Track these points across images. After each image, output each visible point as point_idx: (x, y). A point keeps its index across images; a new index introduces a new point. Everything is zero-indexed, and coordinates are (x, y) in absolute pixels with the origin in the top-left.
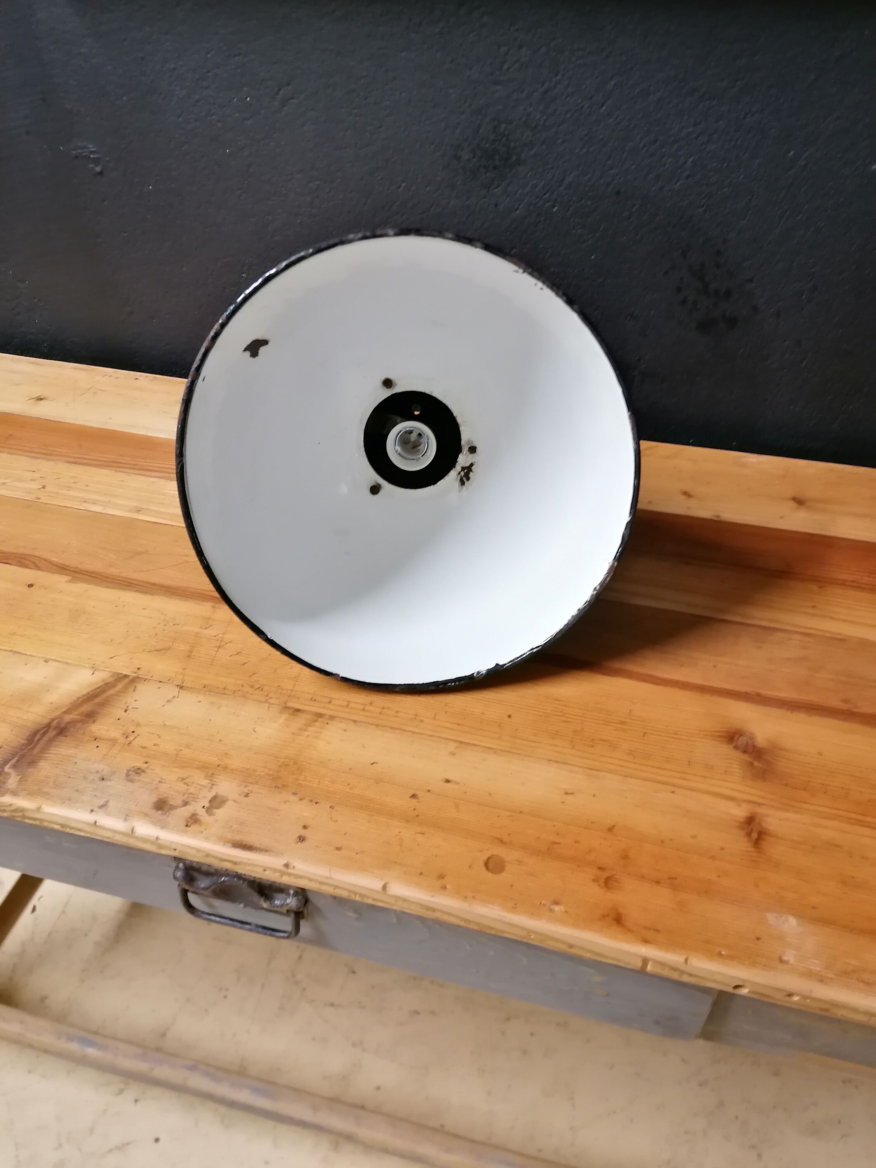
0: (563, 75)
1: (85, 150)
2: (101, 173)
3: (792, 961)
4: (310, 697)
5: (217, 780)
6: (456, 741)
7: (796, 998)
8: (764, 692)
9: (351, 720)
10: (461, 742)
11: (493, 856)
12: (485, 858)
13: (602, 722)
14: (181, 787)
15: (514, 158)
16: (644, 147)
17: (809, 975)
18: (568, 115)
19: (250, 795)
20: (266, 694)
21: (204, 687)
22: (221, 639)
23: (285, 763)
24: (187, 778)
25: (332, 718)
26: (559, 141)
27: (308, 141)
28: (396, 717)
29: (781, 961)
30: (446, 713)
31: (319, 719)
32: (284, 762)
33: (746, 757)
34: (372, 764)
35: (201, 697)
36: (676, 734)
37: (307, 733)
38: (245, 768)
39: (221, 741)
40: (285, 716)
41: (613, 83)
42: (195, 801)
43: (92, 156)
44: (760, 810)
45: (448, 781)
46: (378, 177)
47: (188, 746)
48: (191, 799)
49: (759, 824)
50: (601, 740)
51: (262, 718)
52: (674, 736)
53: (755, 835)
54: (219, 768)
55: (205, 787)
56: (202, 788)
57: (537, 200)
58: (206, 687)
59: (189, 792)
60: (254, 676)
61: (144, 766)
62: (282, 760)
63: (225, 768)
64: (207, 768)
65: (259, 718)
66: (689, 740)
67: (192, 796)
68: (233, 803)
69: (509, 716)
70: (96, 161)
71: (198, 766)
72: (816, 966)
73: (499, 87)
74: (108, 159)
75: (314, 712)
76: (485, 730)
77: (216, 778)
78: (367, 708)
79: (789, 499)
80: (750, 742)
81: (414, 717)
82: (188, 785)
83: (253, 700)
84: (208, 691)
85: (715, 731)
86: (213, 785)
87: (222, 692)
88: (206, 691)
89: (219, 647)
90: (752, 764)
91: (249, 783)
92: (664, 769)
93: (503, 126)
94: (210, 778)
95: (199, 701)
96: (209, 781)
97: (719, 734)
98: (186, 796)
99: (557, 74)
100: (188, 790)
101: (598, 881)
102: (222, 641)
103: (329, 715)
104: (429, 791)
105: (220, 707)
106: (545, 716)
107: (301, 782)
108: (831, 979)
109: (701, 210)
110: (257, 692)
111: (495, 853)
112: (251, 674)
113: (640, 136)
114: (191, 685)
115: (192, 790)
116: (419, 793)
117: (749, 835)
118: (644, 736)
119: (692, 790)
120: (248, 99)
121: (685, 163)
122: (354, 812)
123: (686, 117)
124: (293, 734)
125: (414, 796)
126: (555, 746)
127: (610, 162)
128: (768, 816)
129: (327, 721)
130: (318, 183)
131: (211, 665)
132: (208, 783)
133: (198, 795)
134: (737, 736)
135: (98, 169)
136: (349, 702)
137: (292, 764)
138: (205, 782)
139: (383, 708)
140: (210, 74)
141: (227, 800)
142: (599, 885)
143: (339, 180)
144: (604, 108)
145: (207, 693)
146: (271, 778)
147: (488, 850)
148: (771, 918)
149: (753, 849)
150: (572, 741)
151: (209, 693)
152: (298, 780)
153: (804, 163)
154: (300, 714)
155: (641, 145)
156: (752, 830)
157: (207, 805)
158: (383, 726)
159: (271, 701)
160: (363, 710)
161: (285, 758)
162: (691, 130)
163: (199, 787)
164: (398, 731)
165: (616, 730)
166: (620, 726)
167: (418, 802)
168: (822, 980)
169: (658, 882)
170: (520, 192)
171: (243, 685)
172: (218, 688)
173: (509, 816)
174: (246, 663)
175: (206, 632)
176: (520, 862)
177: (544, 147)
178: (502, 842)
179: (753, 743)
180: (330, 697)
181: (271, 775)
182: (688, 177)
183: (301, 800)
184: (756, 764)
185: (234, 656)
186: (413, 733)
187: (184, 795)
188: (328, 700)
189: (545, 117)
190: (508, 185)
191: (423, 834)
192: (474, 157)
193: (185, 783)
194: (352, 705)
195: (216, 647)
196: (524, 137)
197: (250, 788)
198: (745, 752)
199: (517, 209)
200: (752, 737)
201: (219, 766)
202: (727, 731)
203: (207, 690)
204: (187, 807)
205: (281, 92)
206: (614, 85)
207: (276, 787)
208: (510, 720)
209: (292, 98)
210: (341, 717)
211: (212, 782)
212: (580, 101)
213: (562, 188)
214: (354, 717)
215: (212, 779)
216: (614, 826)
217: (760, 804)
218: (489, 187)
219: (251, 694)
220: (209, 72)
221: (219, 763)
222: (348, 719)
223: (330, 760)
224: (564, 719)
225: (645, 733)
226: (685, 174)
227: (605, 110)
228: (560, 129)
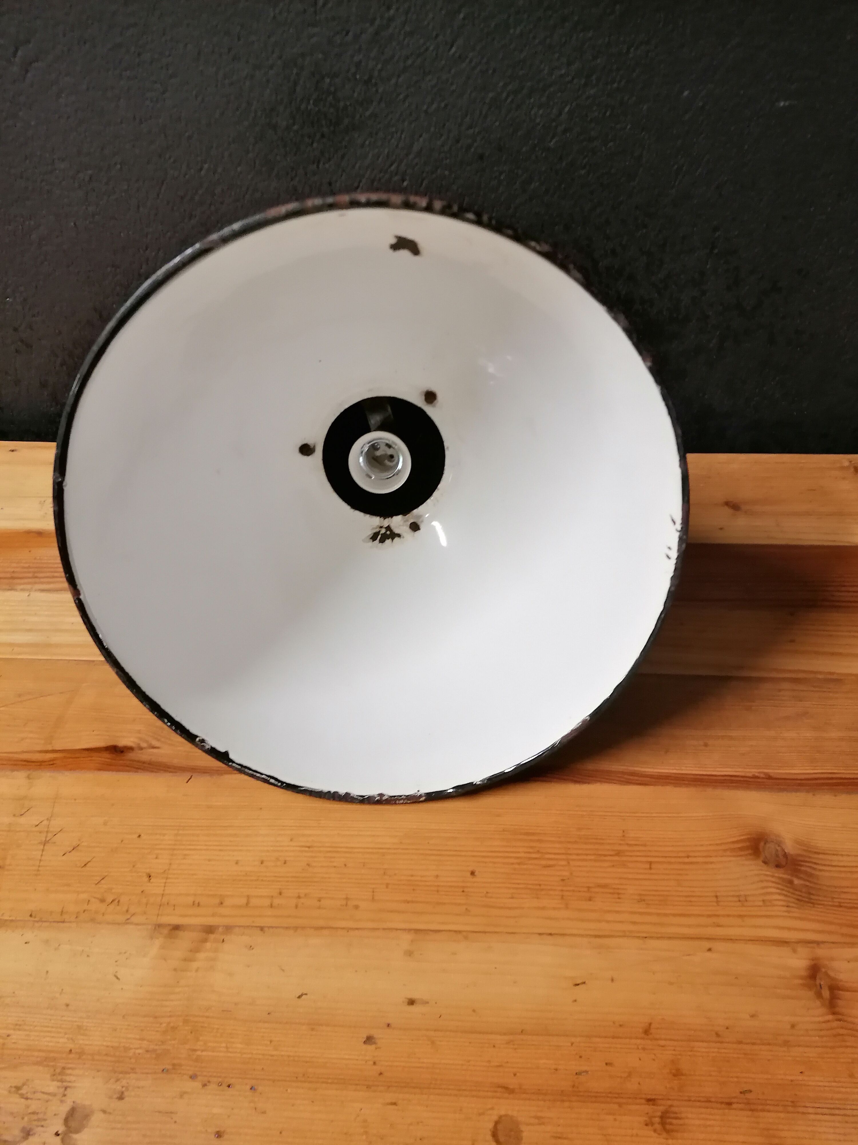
0: (397, 9)
4: (190, 899)
5: (72, 1078)
6: (409, 931)
8: (774, 771)
9: (257, 927)
10: (417, 931)
11: (500, 1117)
12: (491, 1125)
13: (592, 857)
14: (16, 1103)
15: (346, 121)
16: (508, 96)
18: (409, 62)
19: (126, 1094)
20: (125, 909)
21: (31, 916)
22: (46, 830)
23: (172, 1025)
24: (24, 1084)
25: (228, 929)
26: (401, 97)
27: (68, 118)
28: (319, 908)
30: (387, 887)
31: (210, 935)
32: (169, 1023)
33: (780, 874)
34: (299, 997)
35: (29, 935)
36: (688, 857)
37: (195, 965)
38: (112, 1047)
39: (67, 1005)
40: (158, 942)
41: (462, 16)
42: (42, 1126)
44: (821, 952)
45: (411, 1002)
46: (170, 158)
47: (18, 1027)
48: (35, 1123)
49: (827, 974)
50: (599, 886)
51: (125, 953)
52: (686, 860)
53: (826, 994)
54: (72, 1056)
55: (54, 1095)
56: (50, 1098)
57: (382, 174)
58: (33, 915)
59: (30, 1111)
60: (103, 882)
62: (168, 1020)
63: (81, 1054)
64: (54, 1059)
65: (120, 953)
66: (706, 863)
67: (35, 1117)
68: (102, 1115)
69: (473, 873)
71: (39, 1059)
73: (316, 30)
75: (201, 925)
76: (444, 904)
77: (70, 1075)
78: (276, 902)
80: (779, 848)
81: (344, 902)
82: (27, 1099)
83: (108, 923)
84: (37, 922)
85: (733, 842)
86: (66, 1088)
88: (34, 921)
89: (45, 843)
90: (791, 882)
91: (121, 1073)
92: (689, 915)
93: (327, 80)
94: (59, 1078)
95: (25, 942)
96: (59, 1084)
97: (740, 845)
98: (26, 1119)
99: (389, 8)
100: (28, 1107)
101: (652, 1124)
102: (47, 832)
103: (224, 926)
104: (388, 1025)
105: (59, 945)
106: (519, 864)
107: (199, 1053)
109: (583, 172)
110: (112, 907)
111: (503, 1113)
112: (99, 878)
113: (501, 84)
114: (10, 917)
115: (34, 1106)
116: (376, 1033)
117: (819, 995)
118: (650, 868)
119: (732, 940)
121: (560, 114)
122: (287, 1090)
123: (557, 55)
124: (175, 970)
125: (369, 1040)
126: (543, 908)
127: (468, 119)
128: (832, 959)
129: (222, 937)
130: (90, 172)
131: (36, 875)
132: (58, 1087)
133: (45, 1113)
134: (762, 844)
136: (248, 897)
137: (181, 1024)
138: (52, 1087)
139: (299, 897)
141: (92, 1112)
142: (655, 1130)
143: (119, 166)
144: (454, 50)
145: (36, 924)
146: (154, 1056)
147: (492, 1109)
150: (562, 896)
151: (40, 924)
152: (195, 1050)
153: (701, 104)
154: (180, 933)
155: (504, 95)
156: (821, 987)
157: (61, 1129)
158: (303, 928)
159: (134, 919)
160: (271, 906)
161: (170, 1016)
162: (563, 72)
163: (46, 1097)
164: (326, 932)
165: (613, 866)
166: (616, 858)
167: (376, 1048)
169: (730, 1104)
170: (358, 165)
171: (89, 901)
172: (51, 913)
173: (508, 1043)
174: (89, 861)
175: (22, 820)
176: (541, 1121)
177: (383, 105)
178: (508, 1090)
179: (783, 850)
180: (221, 895)
181: (154, 1051)
182: (565, 131)
183: (204, 1085)
184: (796, 881)
185: (70, 853)
186: (349, 929)
187: (23, 1118)
188: (217, 901)
189: (379, 66)
190: (343, 157)
191: (395, 1104)
192: (294, 124)
193: (22, 1096)
194: (254, 902)
195: (40, 843)
196: (356, 95)
197: (124, 1082)
198: (778, 866)
200: (779, 842)
201: (71, 1051)
202: (748, 839)
203: (36, 919)
204: (31, 1139)
205: (20, 53)
206: (464, 19)
207: (163, 1070)
208: (475, 879)
209: (37, 60)
210: (242, 926)
211: (65, 1084)
212: (422, 41)
213: (411, 157)
214: (260, 922)
215: (64, 1077)
216: (650, 1024)
217: (818, 944)
218: (319, 162)
219: (103, 914)
221: (71, 1046)
222: (252, 927)
223: (236, 1004)
224: (544, 862)
225: (651, 863)
226: (560, 129)
227: (456, 52)
228: (401, 80)
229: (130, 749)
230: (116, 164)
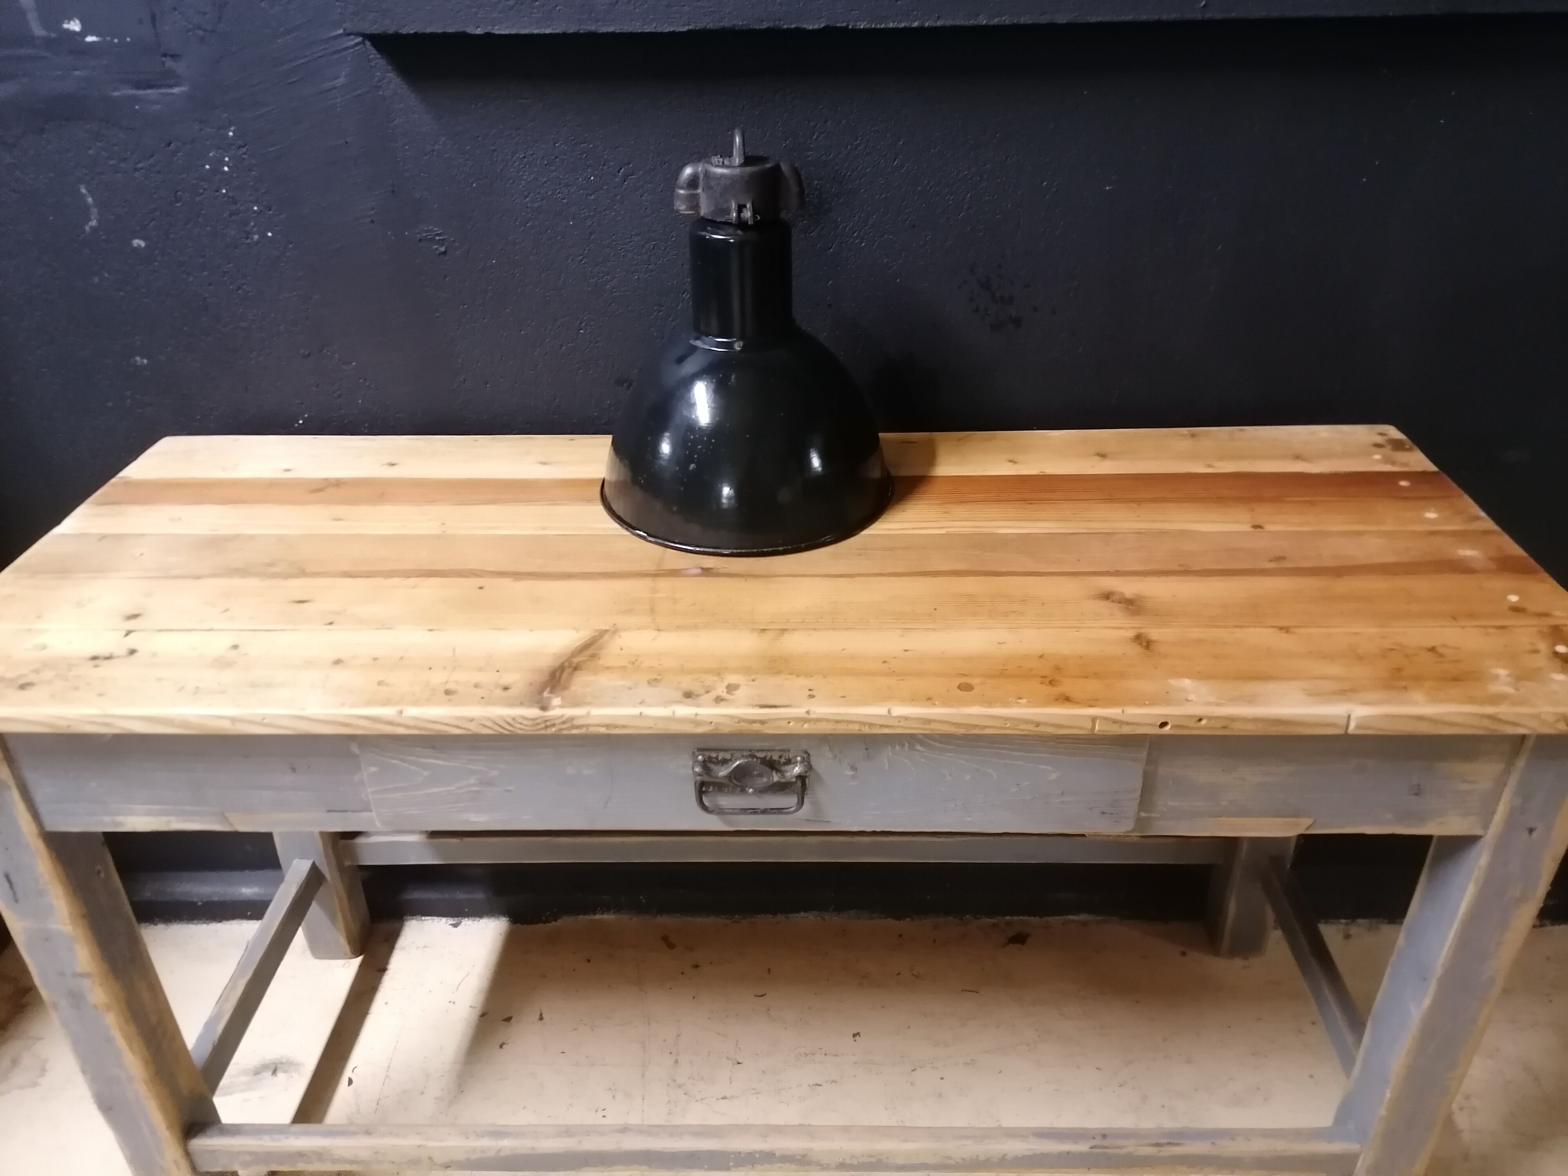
0: (861, 140)
1: (432, 233)
2: (445, 253)
3: (1194, 699)
4: (768, 619)
6: (901, 629)
7: (1204, 722)
9: (811, 628)
10: (905, 629)
12: (957, 685)
13: (1007, 602)
14: (698, 683)
16: (931, 188)
17: (1209, 704)
18: (868, 170)
19: (756, 680)
21: (677, 627)
23: (773, 659)
24: (699, 678)
25: (795, 629)
28: (846, 622)
29: (1187, 700)
30: (884, 615)
31: (784, 632)
32: (771, 659)
33: (1122, 606)
36: (1065, 601)
37: (779, 640)
38: (743, 666)
39: (712, 654)
40: (755, 635)
42: (715, 689)
43: (437, 238)
44: (1142, 631)
45: (906, 651)
47: (687, 661)
48: (711, 688)
49: (1145, 637)
50: (1011, 612)
51: (738, 638)
53: (1145, 644)
54: (721, 669)
55: (717, 681)
56: (715, 682)
58: (679, 627)
59: (706, 685)
60: (715, 616)
61: (659, 677)
62: (769, 658)
63: (726, 669)
64: (712, 671)
65: (734, 638)
66: (1075, 603)
68: (745, 686)
69: (935, 609)
70: (441, 242)
71: (704, 671)
72: (1212, 699)
74: (452, 239)
75: (778, 628)
76: (919, 619)
77: (723, 675)
78: (820, 620)
79: (1095, 455)
80: (1121, 597)
81: (860, 620)
82: (703, 682)
84: (682, 630)
85: (1093, 595)
87: (696, 627)
89: (674, 603)
90: (1128, 608)
91: (751, 674)
92: (1065, 620)
94: (717, 676)
95: (679, 635)
97: (1098, 596)
98: (705, 687)
99: (856, 140)
100: (704, 684)
101: (1044, 683)
102: (674, 599)
103: (791, 629)
104: (895, 658)
105: (699, 636)
106: (962, 606)
107: (791, 667)
108: (1224, 703)
111: (963, 682)
113: (926, 181)
114: (665, 628)
115: (708, 684)
116: (888, 660)
117: (1140, 644)
118: (1043, 605)
119: (1091, 628)
120: (592, 178)
121: (965, 198)
122: (843, 677)
123: (962, 163)
124: (769, 642)
125: (885, 662)
126: (979, 620)
127: (904, 203)
128: (1149, 633)
129: (792, 632)
131: (675, 614)
132: (718, 679)
133: (715, 686)
134: (1111, 595)
135: (443, 249)
136: (802, 619)
137: (778, 659)
138: (715, 679)
139: (833, 619)
140: (557, 160)
141: (740, 685)
142: (1046, 685)
143: (674, 239)
144: (896, 162)
146: (767, 669)
147: (957, 680)
148: (1172, 682)
149: (1146, 651)
150: (990, 615)
152: (789, 666)
153: (1055, 190)
154: (767, 631)
155: (928, 188)
156: (1142, 641)
157: (726, 690)
158: (838, 629)
159: (739, 627)
160: (817, 622)
161: (771, 657)
162: (965, 173)
163: (712, 682)
164: (852, 630)
165: (1020, 604)
166: (1022, 602)
167: (890, 664)
168: (1218, 705)
169: (1088, 677)
170: (832, 233)
171: (710, 622)
172: (689, 627)
173: (963, 662)
175: (657, 595)
176: (983, 683)
177: (850, 196)
178: (964, 675)
179: (1124, 597)
180: (786, 619)
181: (766, 667)
182: (967, 210)
183: (798, 676)
184: (1131, 607)
185: (691, 606)
186: (864, 629)
187: (703, 688)
188: (785, 621)
189: (849, 174)
190: (823, 229)
191: (903, 680)
193: (700, 681)
194: (806, 620)
195: (672, 603)
196: (833, 190)
197: (754, 676)
198: (1120, 603)
199: (831, 248)
200: (1122, 594)
202: (1102, 594)
204: (710, 693)
205: (623, 170)
206: (903, 143)
207: (773, 673)
208: (936, 612)
209: (633, 174)
210: (803, 628)
211: (721, 678)
212: (876, 158)
214: (813, 627)
215: (720, 676)
216: (1043, 655)
217: (1142, 628)
220: (556, 158)
221: (719, 667)
222: (808, 628)
225: (1043, 603)
226: (966, 207)
227: (897, 164)
228: (862, 180)
229: (712, 569)
230: (672, 237)
